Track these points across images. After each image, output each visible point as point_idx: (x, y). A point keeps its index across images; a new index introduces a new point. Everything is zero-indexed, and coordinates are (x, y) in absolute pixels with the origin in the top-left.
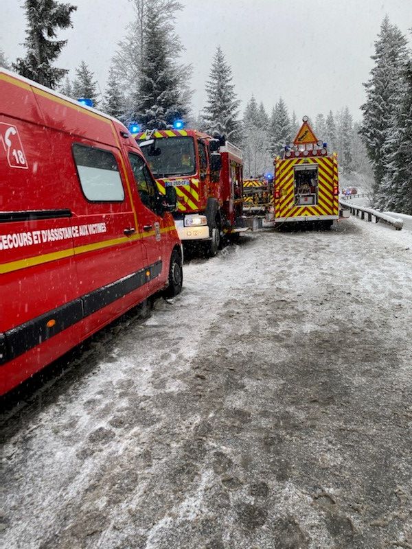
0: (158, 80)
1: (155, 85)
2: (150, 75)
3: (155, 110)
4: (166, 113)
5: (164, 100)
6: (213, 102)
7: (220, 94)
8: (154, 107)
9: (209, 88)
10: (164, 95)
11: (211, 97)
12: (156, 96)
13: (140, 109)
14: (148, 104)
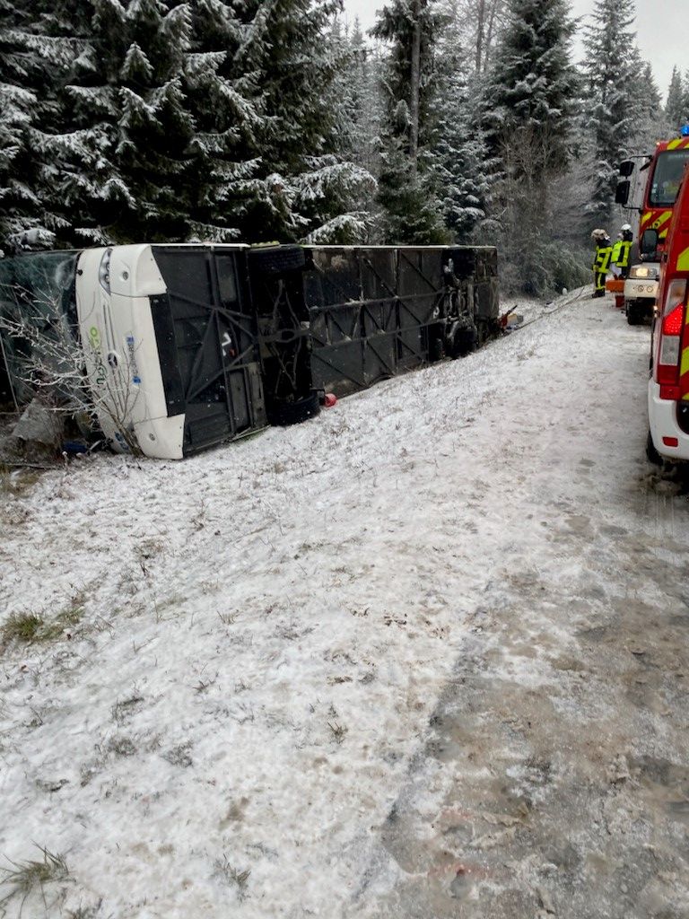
0: (543, 27)
1: (535, 38)
2: (529, 18)
3: (531, 82)
4: (550, 88)
5: (549, 64)
6: (592, 65)
7: (609, 49)
8: (530, 76)
9: (588, 38)
10: (550, 56)
11: (591, 55)
12: (535, 56)
13: (503, 80)
14: (521, 72)
